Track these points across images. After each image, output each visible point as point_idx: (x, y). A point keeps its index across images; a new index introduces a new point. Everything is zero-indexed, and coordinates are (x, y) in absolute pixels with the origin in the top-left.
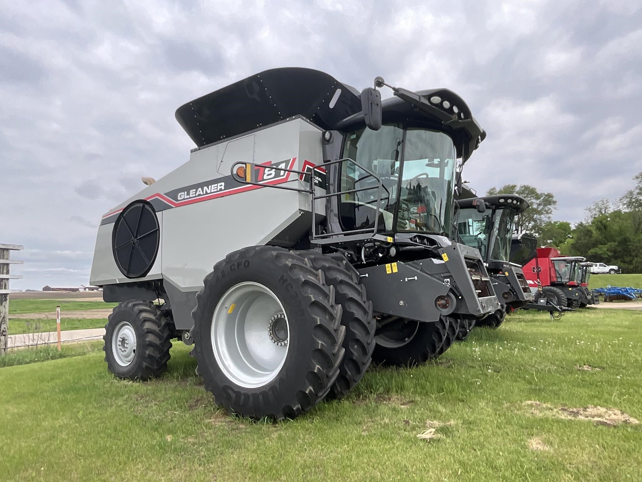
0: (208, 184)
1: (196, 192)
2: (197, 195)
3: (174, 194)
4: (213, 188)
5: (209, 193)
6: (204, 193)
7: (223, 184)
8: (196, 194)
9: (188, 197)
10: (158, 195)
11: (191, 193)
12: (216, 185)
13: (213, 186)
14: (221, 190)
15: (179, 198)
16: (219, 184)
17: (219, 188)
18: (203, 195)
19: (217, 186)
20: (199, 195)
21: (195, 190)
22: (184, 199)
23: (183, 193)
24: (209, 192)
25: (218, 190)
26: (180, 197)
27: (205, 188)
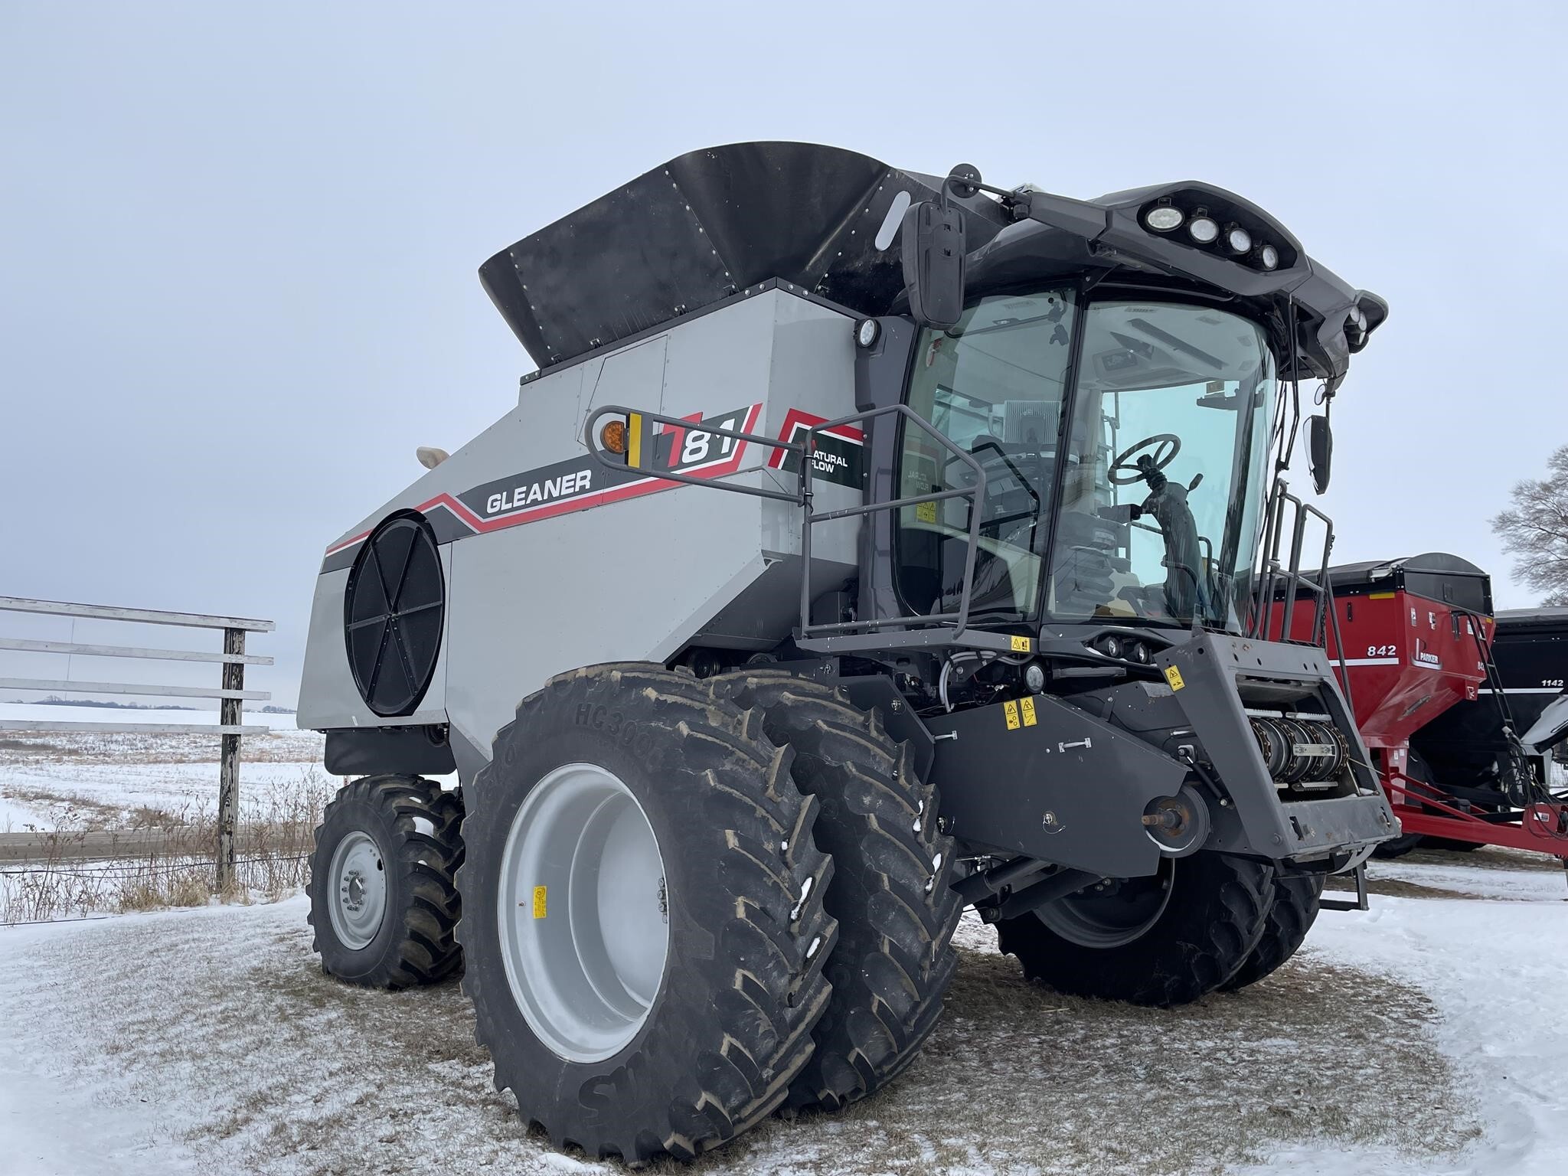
0: (555, 472)
1: (527, 493)
2: (528, 502)
3: (478, 497)
4: (563, 486)
5: (557, 499)
6: (546, 497)
7: (588, 473)
8: (526, 499)
9: (509, 506)
10: (444, 497)
11: (516, 497)
12: (573, 476)
13: (566, 478)
14: (583, 489)
15: (490, 510)
16: (580, 474)
17: (579, 483)
18: (544, 502)
19: (575, 480)
20: (535, 502)
21: (524, 489)
22: (500, 512)
23: (498, 496)
24: (555, 494)
25: (577, 489)
26: (492, 507)
27: (549, 483)
